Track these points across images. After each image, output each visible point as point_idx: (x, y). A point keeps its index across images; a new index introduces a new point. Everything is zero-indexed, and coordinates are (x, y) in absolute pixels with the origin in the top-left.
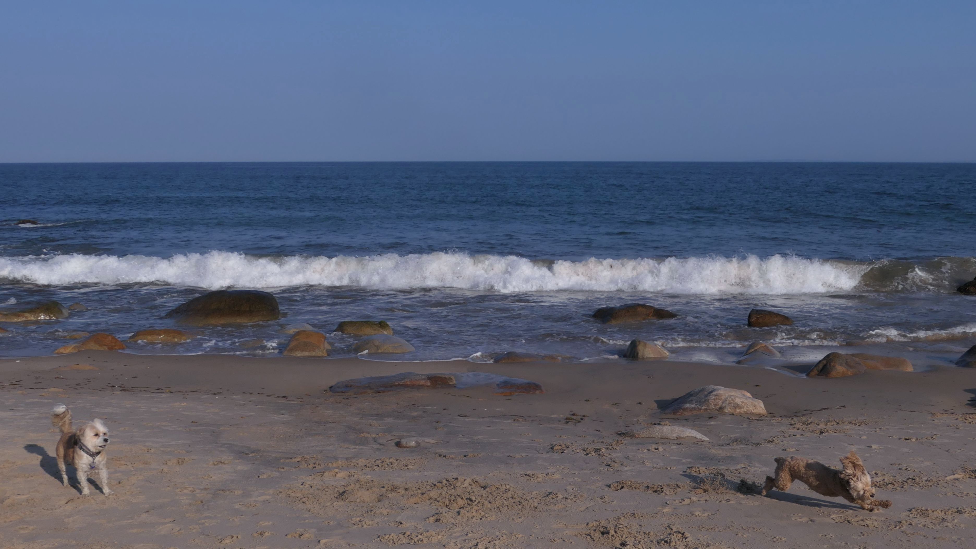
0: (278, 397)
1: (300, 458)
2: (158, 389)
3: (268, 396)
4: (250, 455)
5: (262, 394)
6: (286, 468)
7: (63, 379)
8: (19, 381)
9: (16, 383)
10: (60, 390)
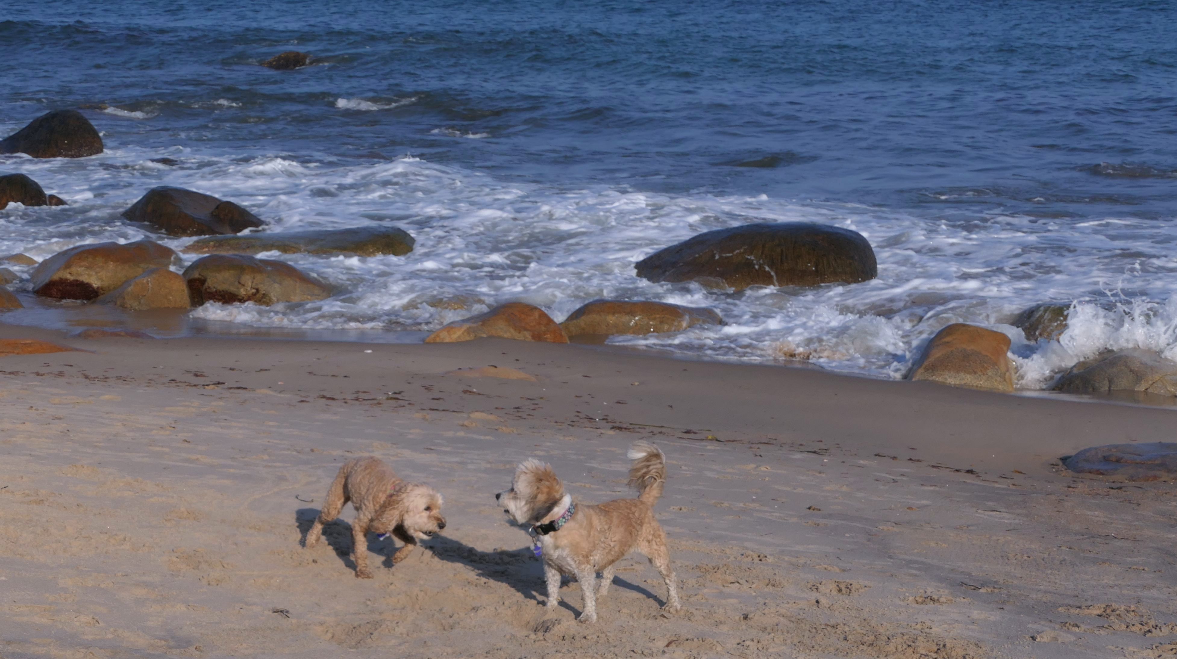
0: (957, 471)
1: (1099, 608)
2: (686, 432)
3: (933, 467)
4: (981, 591)
5: (918, 461)
6: (1083, 627)
7: (479, 394)
8: (399, 393)
9: (396, 396)
10: (492, 417)
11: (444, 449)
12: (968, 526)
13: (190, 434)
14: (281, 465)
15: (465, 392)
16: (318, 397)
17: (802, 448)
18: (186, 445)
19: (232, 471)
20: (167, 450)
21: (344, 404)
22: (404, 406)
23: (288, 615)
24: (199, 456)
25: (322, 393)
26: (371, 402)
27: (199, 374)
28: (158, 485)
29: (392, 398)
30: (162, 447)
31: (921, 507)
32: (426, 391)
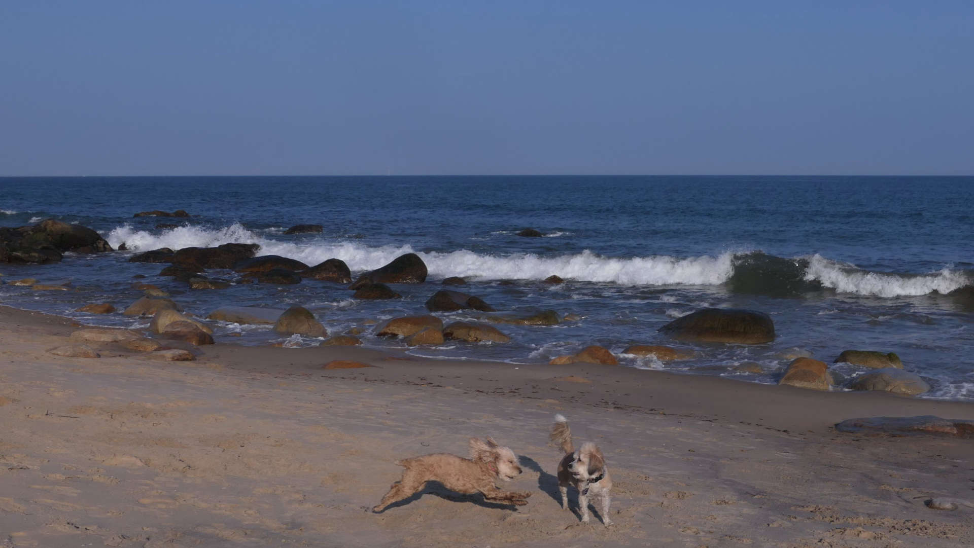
0: (779, 431)
1: (813, 507)
3: (768, 428)
5: (761, 426)
6: (799, 518)
7: (558, 390)
8: (517, 389)
9: (515, 391)
10: (555, 402)
12: (768, 461)
14: (427, 426)
15: (552, 389)
17: (705, 419)
19: (400, 429)
21: (485, 395)
22: (515, 396)
25: (478, 389)
26: (501, 394)
27: (423, 379)
29: (512, 392)
31: (749, 451)
32: (532, 388)
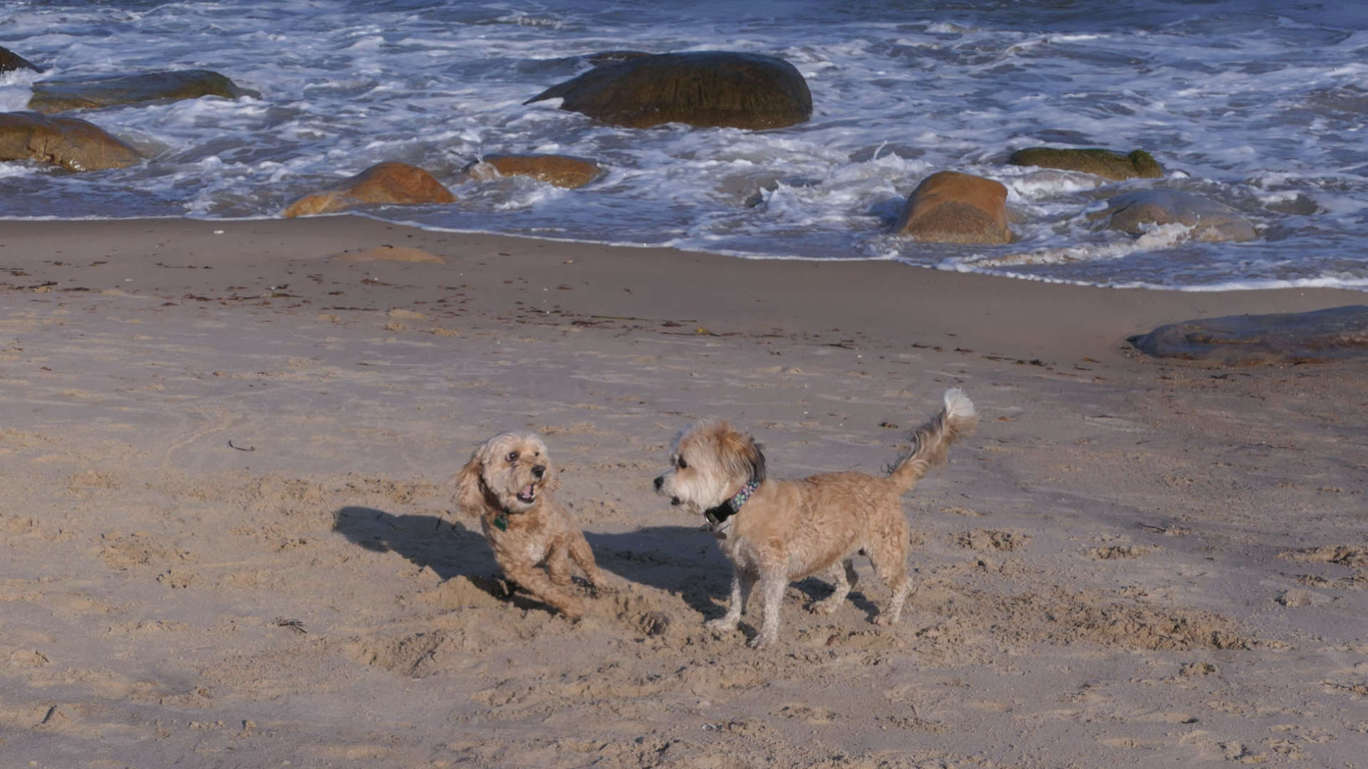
0: (1021, 362)
2: (667, 325)
4: (1167, 533)
7: (384, 284)
8: (285, 287)
9: (283, 292)
10: (417, 315)
11: (380, 363)
12: (1089, 440)
13: (46, 359)
14: (185, 397)
15: (366, 282)
16: (186, 296)
17: (820, 341)
18: (47, 374)
19: (125, 409)
20: (26, 383)
21: (222, 306)
22: (299, 305)
23: (304, 628)
24: (73, 391)
25: (188, 292)
26: (254, 301)
27: (18, 271)
28: (38, 436)
29: (279, 295)
30: (18, 378)
31: (1016, 416)
32: (316, 282)
